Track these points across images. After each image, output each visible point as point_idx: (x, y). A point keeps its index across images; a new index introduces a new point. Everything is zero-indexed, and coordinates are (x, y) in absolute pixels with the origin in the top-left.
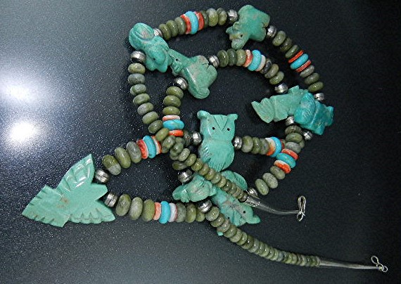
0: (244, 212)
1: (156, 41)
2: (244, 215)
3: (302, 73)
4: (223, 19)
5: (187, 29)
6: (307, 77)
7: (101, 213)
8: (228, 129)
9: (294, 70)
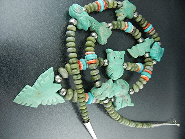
0: (127, 100)
1: (84, 14)
2: (127, 101)
3: (150, 34)
4: (116, 5)
5: (98, 9)
6: (152, 35)
7: (58, 99)
8: (121, 59)
9: (146, 33)
